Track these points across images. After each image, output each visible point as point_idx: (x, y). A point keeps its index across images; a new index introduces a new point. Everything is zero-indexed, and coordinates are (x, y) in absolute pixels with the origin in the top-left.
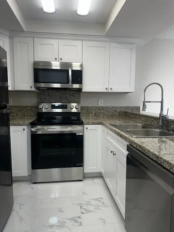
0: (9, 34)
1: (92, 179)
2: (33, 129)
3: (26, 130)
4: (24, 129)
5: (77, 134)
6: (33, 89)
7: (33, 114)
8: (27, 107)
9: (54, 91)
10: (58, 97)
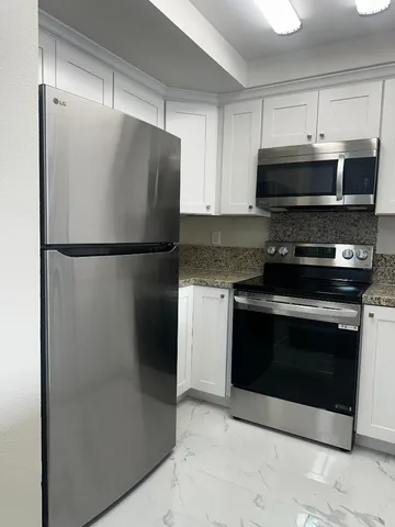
0: (216, 101)
1: (377, 458)
2: (238, 299)
3: (226, 298)
4: (223, 296)
5: (340, 327)
6: (254, 211)
7: (256, 265)
8: (247, 250)
9: (307, 215)
10: (315, 229)
